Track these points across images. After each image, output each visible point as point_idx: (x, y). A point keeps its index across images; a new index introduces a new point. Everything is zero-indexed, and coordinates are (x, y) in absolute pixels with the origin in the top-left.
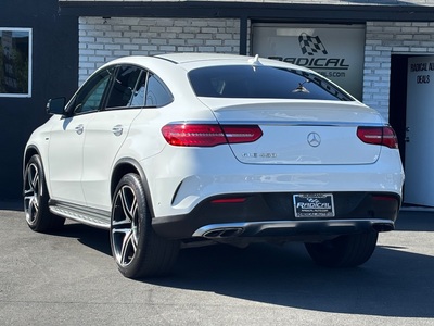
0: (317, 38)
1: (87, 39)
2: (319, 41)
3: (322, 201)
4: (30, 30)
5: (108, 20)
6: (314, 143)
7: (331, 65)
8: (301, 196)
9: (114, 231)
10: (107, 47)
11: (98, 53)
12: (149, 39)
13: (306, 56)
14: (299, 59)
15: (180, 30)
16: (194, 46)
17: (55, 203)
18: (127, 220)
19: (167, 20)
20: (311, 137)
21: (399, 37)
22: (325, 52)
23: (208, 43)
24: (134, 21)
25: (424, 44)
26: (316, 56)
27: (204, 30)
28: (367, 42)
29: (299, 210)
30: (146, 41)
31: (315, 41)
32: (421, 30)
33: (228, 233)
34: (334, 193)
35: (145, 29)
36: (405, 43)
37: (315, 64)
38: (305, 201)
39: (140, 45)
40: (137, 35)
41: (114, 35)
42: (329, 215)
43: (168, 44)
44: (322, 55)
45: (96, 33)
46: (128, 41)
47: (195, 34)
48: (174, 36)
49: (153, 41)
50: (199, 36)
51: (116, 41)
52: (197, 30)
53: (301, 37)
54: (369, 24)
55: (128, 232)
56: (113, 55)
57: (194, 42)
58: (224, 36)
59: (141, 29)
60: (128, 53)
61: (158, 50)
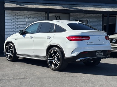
0: (59, 16)
1: (7, 16)
2: (60, 17)
3: (101, 52)
9: (49, 60)
10: (12, 18)
11: (10, 19)
12: (22, 16)
15: (29, 14)
16: (33, 18)
17: (19, 54)
18: (53, 58)
21: (77, 17)
23: (36, 17)
24: (18, 12)
25: (82, 18)
27: (35, 14)
28: (71, 17)
30: (21, 16)
32: (82, 15)
33: (84, 60)
34: (102, 50)
35: (21, 13)
36: (78, 18)
39: (20, 17)
40: (19, 15)
41: (13, 15)
42: (102, 55)
43: (26, 17)
45: (9, 14)
46: (17, 16)
47: (33, 15)
49: (23, 16)
50: (34, 15)
51: (14, 16)
52: (33, 14)
53: (56, 16)
54: (71, 13)
55: (54, 61)
56: (13, 20)
57: (33, 17)
58: (39, 16)
59: (20, 13)
60: (17, 19)
61: (24, 18)
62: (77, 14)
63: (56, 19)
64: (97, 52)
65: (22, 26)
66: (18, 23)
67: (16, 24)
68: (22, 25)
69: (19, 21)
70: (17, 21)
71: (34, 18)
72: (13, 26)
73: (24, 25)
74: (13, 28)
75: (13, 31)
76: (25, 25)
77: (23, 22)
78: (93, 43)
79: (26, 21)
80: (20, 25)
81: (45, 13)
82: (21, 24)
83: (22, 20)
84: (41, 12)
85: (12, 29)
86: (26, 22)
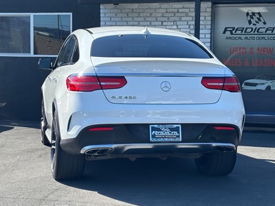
0: (259, 14)
1: (105, 19)
3: (172, 130)
4: (71, 14)
5: (117, 6)
6: (165, 89)
7: (269, 32)
8: (155, 126)
10: (118, 24)
12: (145, 17)
13: (252, 26)
14: (247, 28)
15: (164, 11)
19: (156, 4)
20: (164, 85)
22: (265, 23)
23: (183, 19)
24: (135, 6)
26: (258, 26)
27: (180, 10)
29: (154, 136)
30: (142, 19)
31: (257, 16)
33: (102, 151)
34: (182, 125)
35: (142, 11)
37: (258, 32)
38: (159, 130)
39: (139, 22)
40: (137, 15)
41: (121, 15)
42: (177, 140)
43: (157, 20)
44: (262, 25)
45: (112, 15)
46: (131, 19)
47: (175, 13)
48: (160, 15)
49: (147, 19)
50: (177, 15)
51: (124, 19)
52: (176, 10)
53: (248, 14)
57: (174, 18)
59: (139, 11)
61: (151, 25)
63: (250, 22)
64: (154, 129)
71: (178, 23)
78: (135, 98)
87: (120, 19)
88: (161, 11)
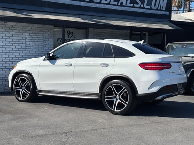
0: (72, 33)
5: (6, 23)
9: (106, 99)
10: (3, 33)
13: (69, 38)
14: (67, 39)
15: (30, 28)
16: (35, 34)
17: (41, 91)
19: (25, 24)
21: (98, 34)
22: (75, 37)
23: (40, 33)
24: (13, 24)
27: (38, 28)
28: (89, 35)
30: (18, 31)
35: (18, 27)
39: (16, 33)
40: (15, 29)
41: (6, 28)
43: (26, 32)
46: (11, 31)
49: (21, 31)
51: (7, 30)
52: (36, 28)
53: (68, 32)
54: (90, 29)
55: (115, 100)
56: (6, 36)
57: (35, 32)
58: (45, 31)
59: (16, 27)
60: (11, 35)
61: (23, 34)
62: (98, 29)
63: (69, 37)
64: (178, 86)
65: (19, 46)
66: (12, 41)
67: (9, 43)
68: (19, 44)
69: (15, 38)
70: (11, 38)
72: (6, 45)
73: (22, 45)
74: (5, 49)
75: (5, 54)
76: (24, 45)
77: (20, 40)
78: (174, 73)
79: (24, 38)
80: (15, 45)
81: (53, 26)
82: (17, 42)
83: (19, 37)
84: (47, 26)
85: (4, 51)
86: (24, 41)
87: (5, 30)
88: (28, 27)
